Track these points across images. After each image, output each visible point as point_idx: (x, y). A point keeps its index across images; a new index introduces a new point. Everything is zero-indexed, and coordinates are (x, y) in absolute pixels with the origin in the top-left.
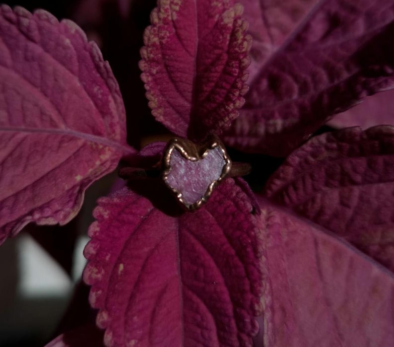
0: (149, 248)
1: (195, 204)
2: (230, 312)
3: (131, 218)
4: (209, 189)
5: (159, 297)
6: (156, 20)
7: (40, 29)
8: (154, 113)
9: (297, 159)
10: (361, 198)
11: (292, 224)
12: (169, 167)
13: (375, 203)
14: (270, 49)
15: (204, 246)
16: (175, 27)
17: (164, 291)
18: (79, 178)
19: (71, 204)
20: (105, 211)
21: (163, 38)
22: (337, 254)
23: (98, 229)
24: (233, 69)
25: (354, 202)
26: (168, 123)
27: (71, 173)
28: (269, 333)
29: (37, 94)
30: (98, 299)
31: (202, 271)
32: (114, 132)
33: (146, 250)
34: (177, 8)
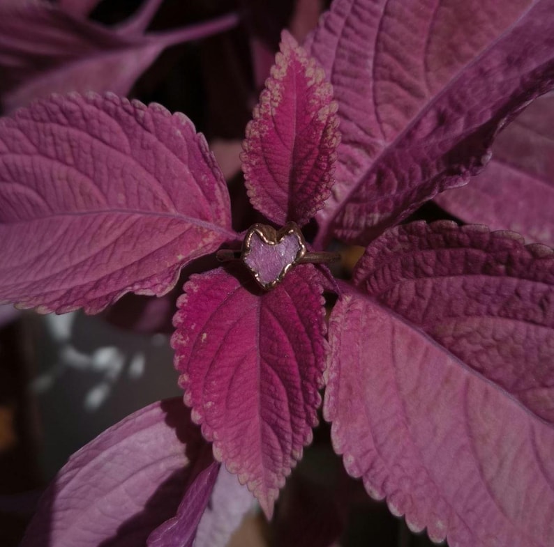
0: (232, 321)
1: (271, 283)
2: (298, 385)
3: (218, 294)
4: (283, 270)
5: (238, 367)
6: (257, 115)
7: (154, 120)
8: (253, 202)
9: (376, 250)
10: (433, 289)
11: (373, 311)
12: (249, 249)
13: (447, 296)
14: (383, 144)
15: (280, 322)
16: (274, 123)
17: (242, 362)
18: (180, 257)
19: (169, 279)
20: (195, 286)
21: (263, 132)
22: (413, 343)
23: (186, 301)
24: (323, 164)
25: (428, 293)
26: (265, 212)
27: (174, 253)
28: (330, 405)
29: (151, 180)
30: (181, 363)
31: (276, 346)
32: (219, 218)
33: (229, 322)
34: (277, 104)
